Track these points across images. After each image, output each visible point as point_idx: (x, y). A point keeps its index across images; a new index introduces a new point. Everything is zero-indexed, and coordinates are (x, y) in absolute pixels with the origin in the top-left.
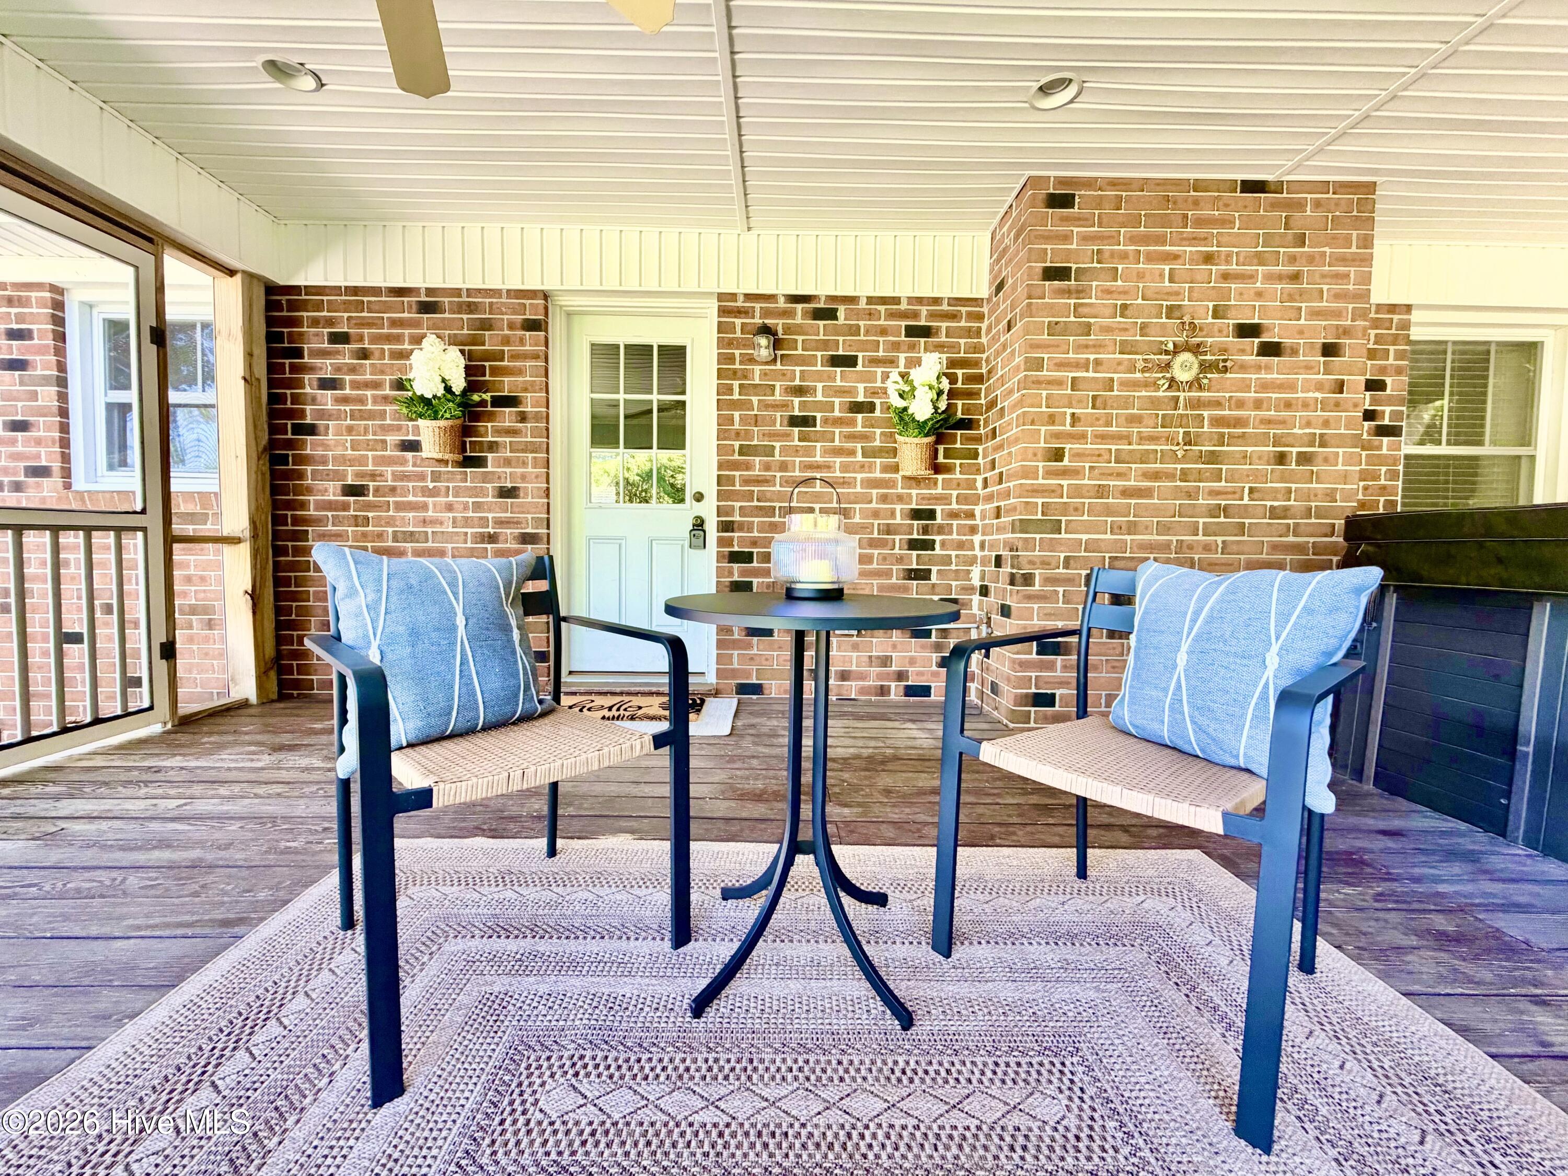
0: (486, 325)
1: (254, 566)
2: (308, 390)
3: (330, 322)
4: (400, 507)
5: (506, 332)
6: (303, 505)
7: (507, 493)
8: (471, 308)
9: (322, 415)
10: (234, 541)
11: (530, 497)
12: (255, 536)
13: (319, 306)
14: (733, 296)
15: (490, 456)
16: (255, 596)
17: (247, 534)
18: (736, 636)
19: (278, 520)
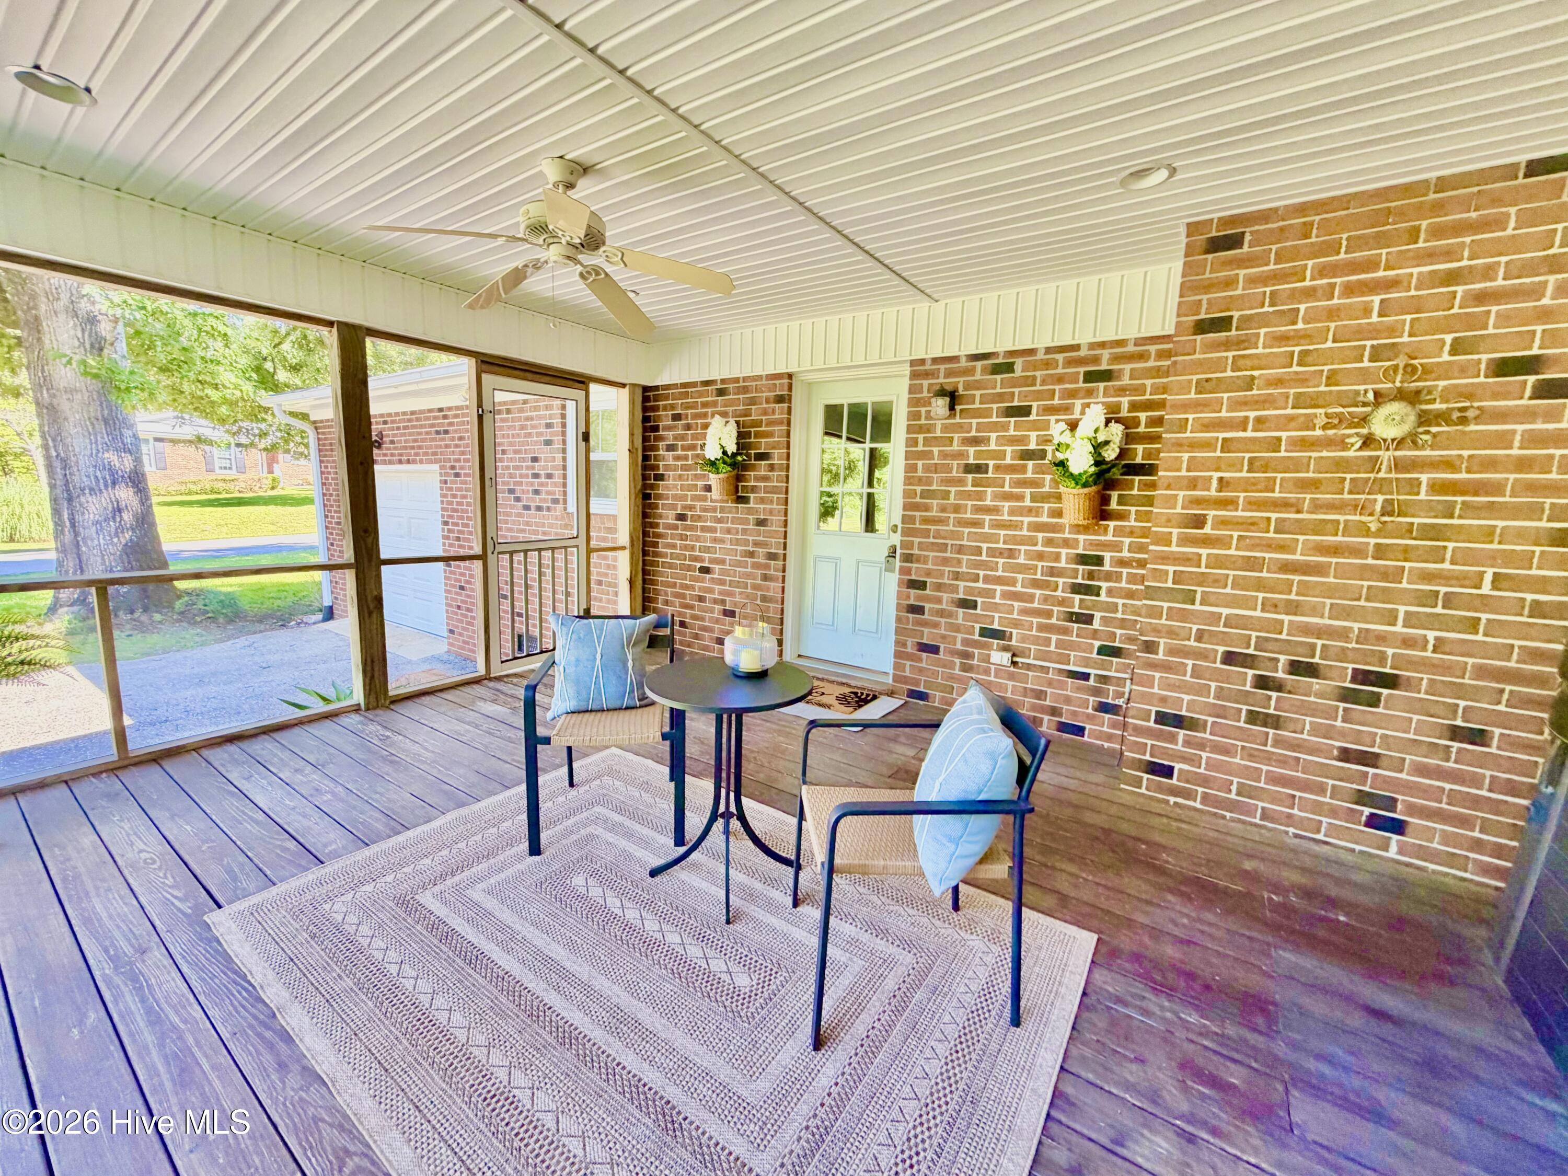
0: (752, 401)
1: (631, 564)
2: (661, 452)
3: (673, 407)
4: (703, 529)
5: (765, 406)
6: (657, 525)
7: (761, 523)
8: (745, 390)
9: (667, 467)
10: (623, 548)
11: (775, 526)
12: (632, 545)
13: (667, 398)
14: (922, 362)
15: (752, 495)
16: (631, 582)
17: (628, 545)
18: (909, 650)
19: (645, 534)
